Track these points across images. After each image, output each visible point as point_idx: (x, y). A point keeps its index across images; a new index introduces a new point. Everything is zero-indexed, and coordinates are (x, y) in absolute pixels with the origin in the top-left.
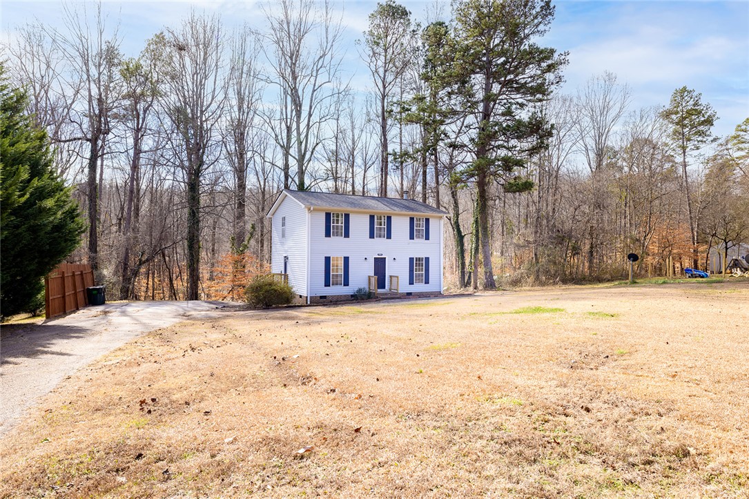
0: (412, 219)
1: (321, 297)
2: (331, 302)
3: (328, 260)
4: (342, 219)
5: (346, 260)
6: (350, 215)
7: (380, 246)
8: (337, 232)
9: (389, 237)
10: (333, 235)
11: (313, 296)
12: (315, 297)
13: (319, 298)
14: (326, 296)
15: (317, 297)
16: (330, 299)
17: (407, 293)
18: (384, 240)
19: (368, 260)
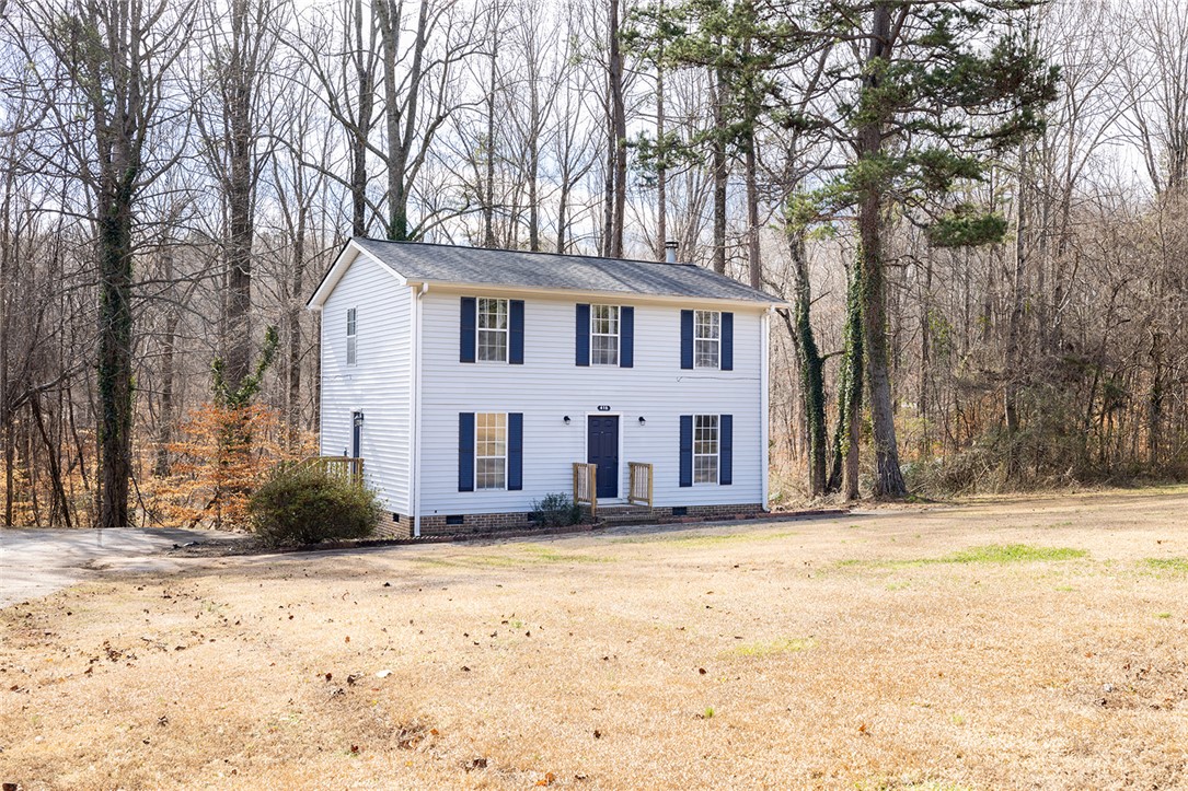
0: (687, 316)
1: (450, 519)
2: (476, 531)
3: (467, 421)
4: (504, 316)
5: (516, 421)
6: (526, 307)
7: (603, 386)
8: (492, 350)
10: (482, 357)
11: (430, 517)
12: (434, 518)
13: (443, 522)
14: (462, 517)
15: (440, 517)
16: (473, 523)
17: (674, 508)
18: (614, 371)
19: (571, 423)
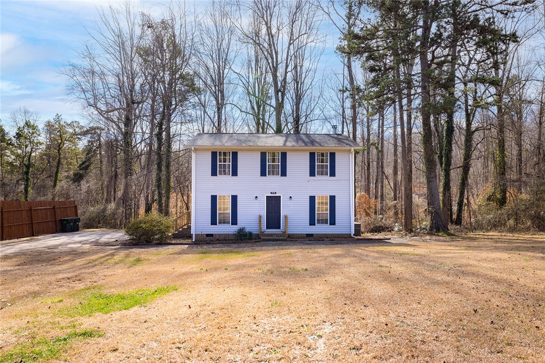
0: (312, 155)
1: (208, 235)
2: (218, 240)
3: (214, 198)
4: (229, 157)
5: (234, 199)
6: (238, 154)
7: (273, 184)
8: (224, 171)
9: (284, 174)
10: (220, 174)
11: (199, 234)
12: (201, 234)
13: (205, 236)
14: (212, 234)
15: (204, 234)
16: (217, 237)
17: (307, 234)
18: (278, 178)
19: (258, 199)
